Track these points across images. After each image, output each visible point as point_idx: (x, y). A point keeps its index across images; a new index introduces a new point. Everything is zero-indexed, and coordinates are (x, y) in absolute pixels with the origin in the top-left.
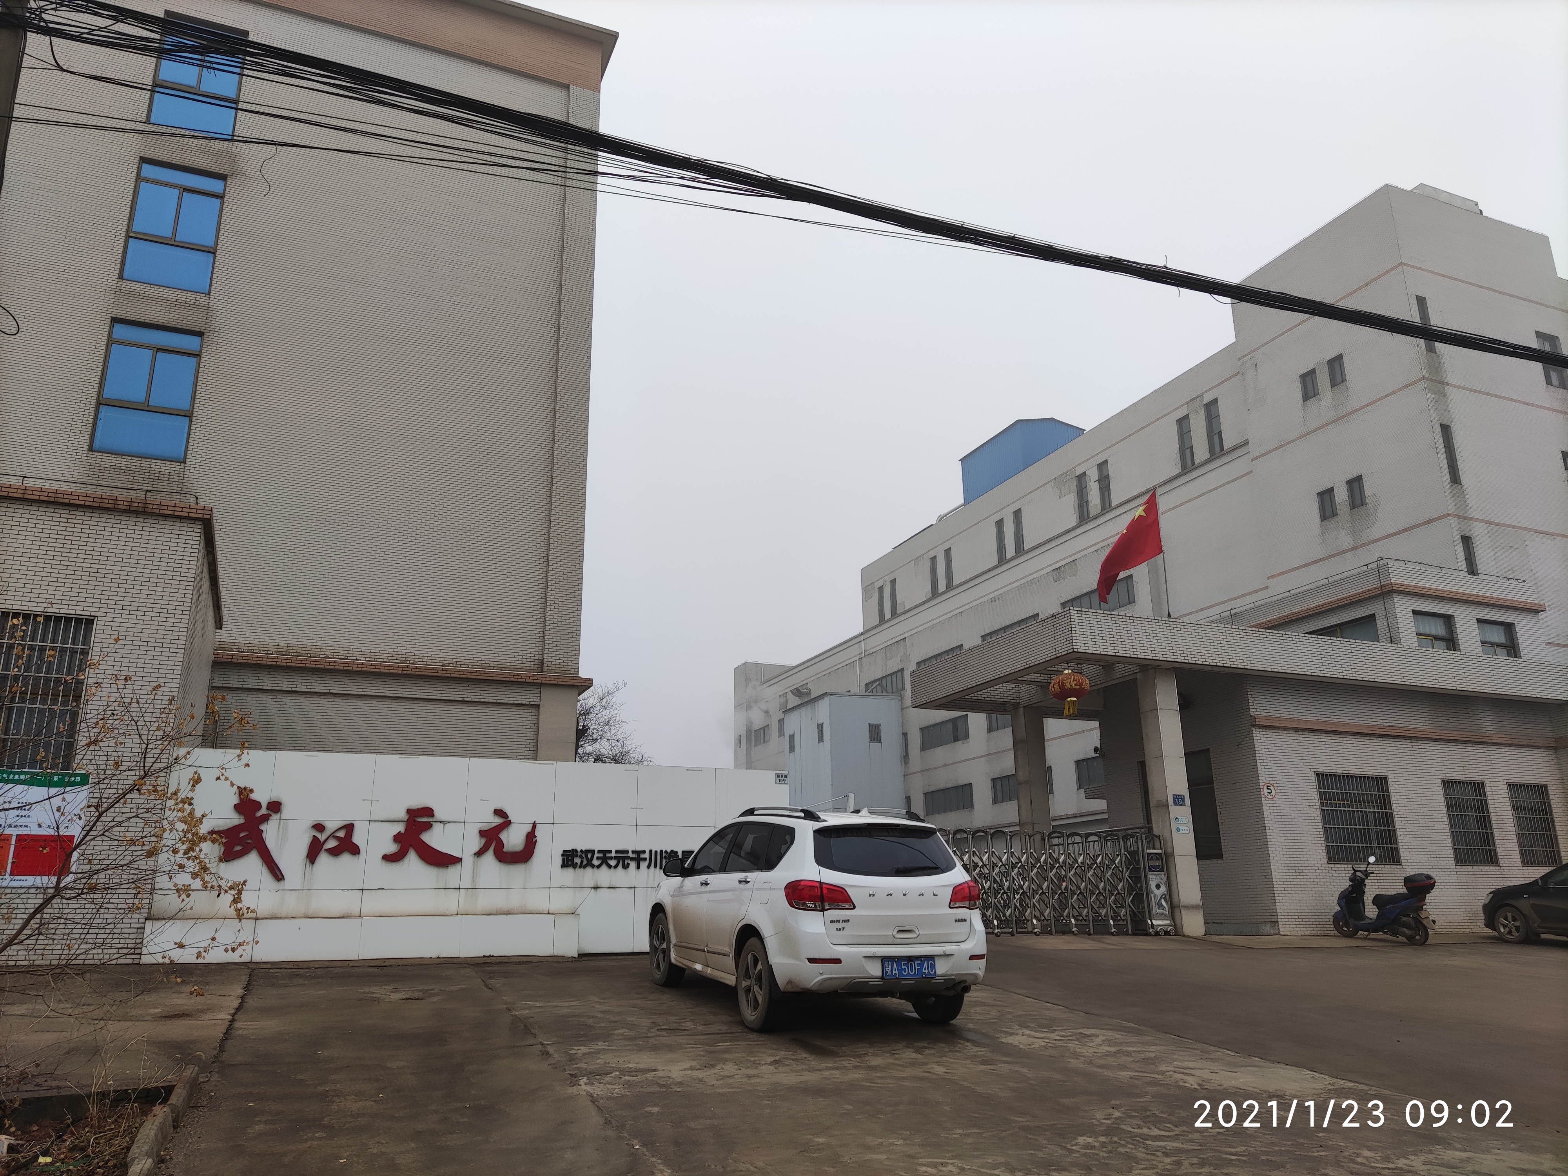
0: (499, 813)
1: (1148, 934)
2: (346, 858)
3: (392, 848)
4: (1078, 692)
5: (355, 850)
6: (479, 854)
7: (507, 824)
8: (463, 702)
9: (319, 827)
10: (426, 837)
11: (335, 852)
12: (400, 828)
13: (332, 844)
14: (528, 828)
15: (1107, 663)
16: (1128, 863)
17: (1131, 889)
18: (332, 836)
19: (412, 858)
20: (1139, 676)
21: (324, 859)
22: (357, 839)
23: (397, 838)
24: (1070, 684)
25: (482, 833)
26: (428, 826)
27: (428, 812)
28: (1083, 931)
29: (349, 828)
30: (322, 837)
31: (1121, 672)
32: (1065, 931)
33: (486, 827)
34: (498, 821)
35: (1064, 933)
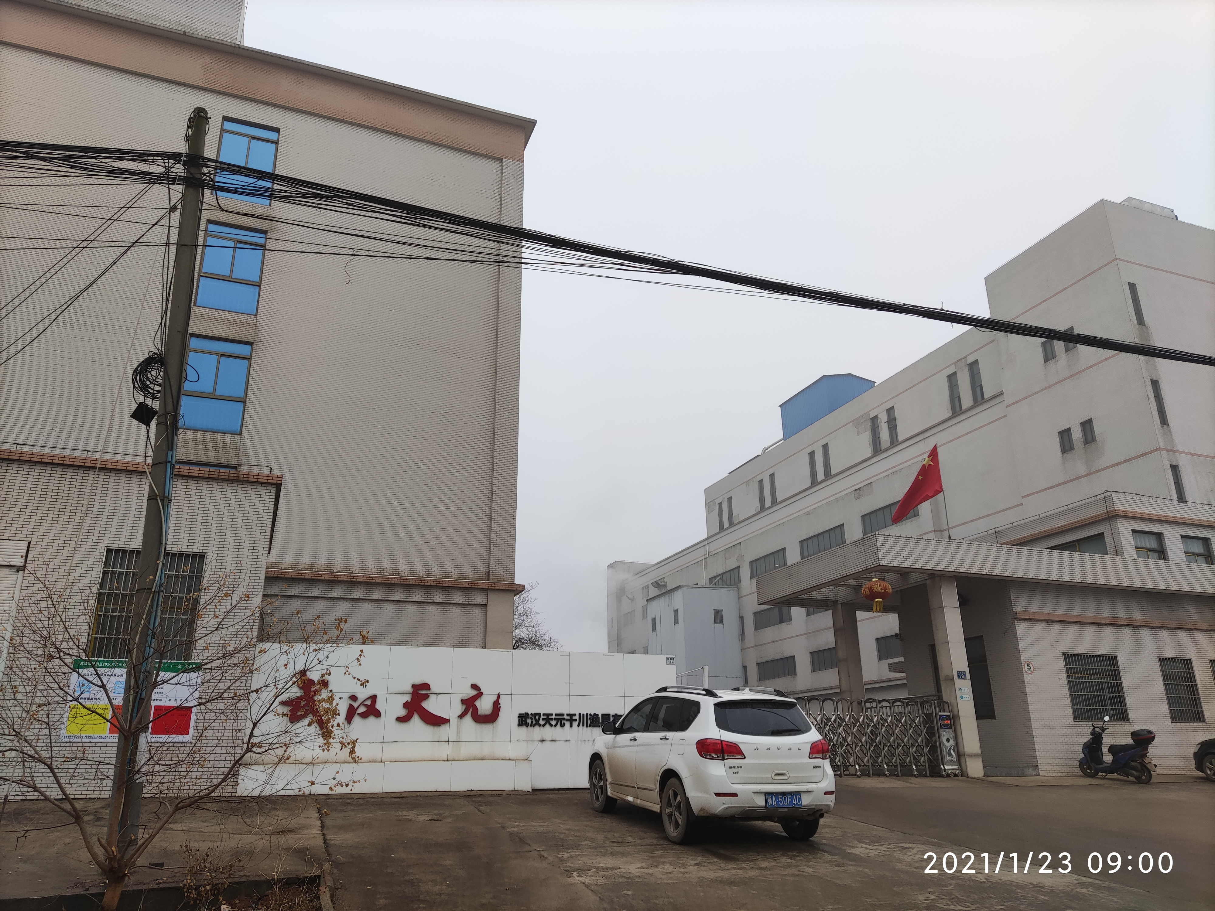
0: (474, 687)
1: (942, 776)
2: (372, 719)
3: (403, 712)
4: (883, 595)
5: (378, 714)
6: (461, 716)
7: (480, 694)
8: (433, 603)
9: (354, 698)
10: (426, 705)
11: (364, 716)
12: (408, 698)
13: (362, 709)
14: (495, 698)
15: (904, 573)
16: (925, 722)
17: (928, 742)
18: (362, 704)
19: (416, 719)
20: (928, 582)
21: (357, 720)
22: (379, 706)
23: (406, 705)
24: (877, 588)
25: (463, 702)
26: (427, 697)
27: (426, 686)
28: (894, 774)
29: (374, 698)
30: (356, 705)
31: (914, 578)
32: (879, 773)
33: (466, 697)
34: (474, 692)
35: (879, 775)
